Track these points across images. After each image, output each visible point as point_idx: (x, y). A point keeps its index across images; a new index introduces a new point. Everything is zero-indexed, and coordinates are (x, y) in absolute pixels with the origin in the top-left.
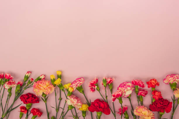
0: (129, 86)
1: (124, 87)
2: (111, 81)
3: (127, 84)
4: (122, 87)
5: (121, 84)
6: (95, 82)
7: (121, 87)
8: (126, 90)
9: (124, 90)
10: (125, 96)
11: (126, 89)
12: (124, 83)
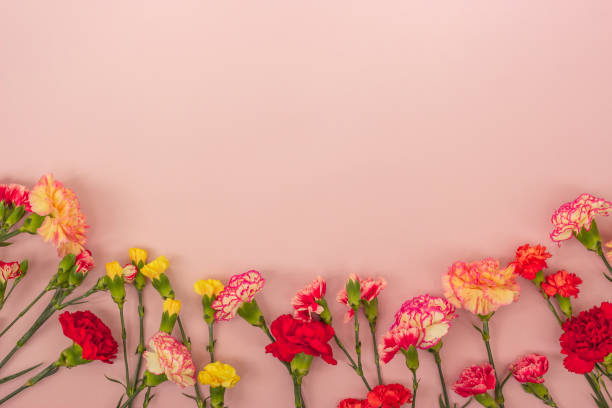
0: (438, 309)
1: (419, 311)
2: (374, 288)
3: (431, 301)
4: (413, 313)
5: (407, 304)
6: (317, 292)
7: (410, 313)
8: (426, 322)
9: (422, 321)
10: (424, 345)
11: (428, 319)
12: (419, 298)
